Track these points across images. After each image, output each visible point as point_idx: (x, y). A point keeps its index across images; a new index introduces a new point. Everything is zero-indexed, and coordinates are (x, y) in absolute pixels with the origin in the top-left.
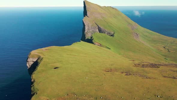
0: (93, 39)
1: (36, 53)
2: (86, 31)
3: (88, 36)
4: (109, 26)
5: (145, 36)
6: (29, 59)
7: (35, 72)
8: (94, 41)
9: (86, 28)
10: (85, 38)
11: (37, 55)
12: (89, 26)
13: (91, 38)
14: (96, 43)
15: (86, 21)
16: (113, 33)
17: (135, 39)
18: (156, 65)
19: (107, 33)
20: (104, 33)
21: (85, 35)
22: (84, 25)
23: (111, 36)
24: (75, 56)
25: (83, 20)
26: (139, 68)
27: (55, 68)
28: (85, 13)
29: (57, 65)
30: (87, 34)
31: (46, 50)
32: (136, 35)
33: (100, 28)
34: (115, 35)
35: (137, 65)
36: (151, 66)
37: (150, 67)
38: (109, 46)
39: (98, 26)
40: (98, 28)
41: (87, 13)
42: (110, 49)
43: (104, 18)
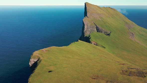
0: (90, 38)
1: (37, 55)
2: (85, 30)
3: (87, 34)
4: (106, 26)
5: (141, 35)
6: (31, 59)
7: (32, 75)
8: (91, 40)
9: (86, 27)
10: (84, 36)
11: (38, 56)
12: (88, 26)
13: (89, 36)
14: (93, 42)
15: (86, 20)
16: (109, 32)
17: (131, 38)
18: (143, 73)
19: (103, 32)
20: (102, 32)
21: (84, 33)
22: (84, 25)
23: (108, 35)
24: (70, 58)
25: (83, 20)
26: (125, 76)
27: (49, 72)
28: (86, 14)
29: (52, 68)
30: (86, 32)
31: (46, 51)
32: (131, 34)
33: (97, 27)
34: (111, 34)
35: (124, 72)
36: (138, 74)
37: (137, 76)
38: (105, 45)
39: (96, 26)
40: (96, 27)
41: (87, 14)
42: (105, 48)
43: (102, 18)
